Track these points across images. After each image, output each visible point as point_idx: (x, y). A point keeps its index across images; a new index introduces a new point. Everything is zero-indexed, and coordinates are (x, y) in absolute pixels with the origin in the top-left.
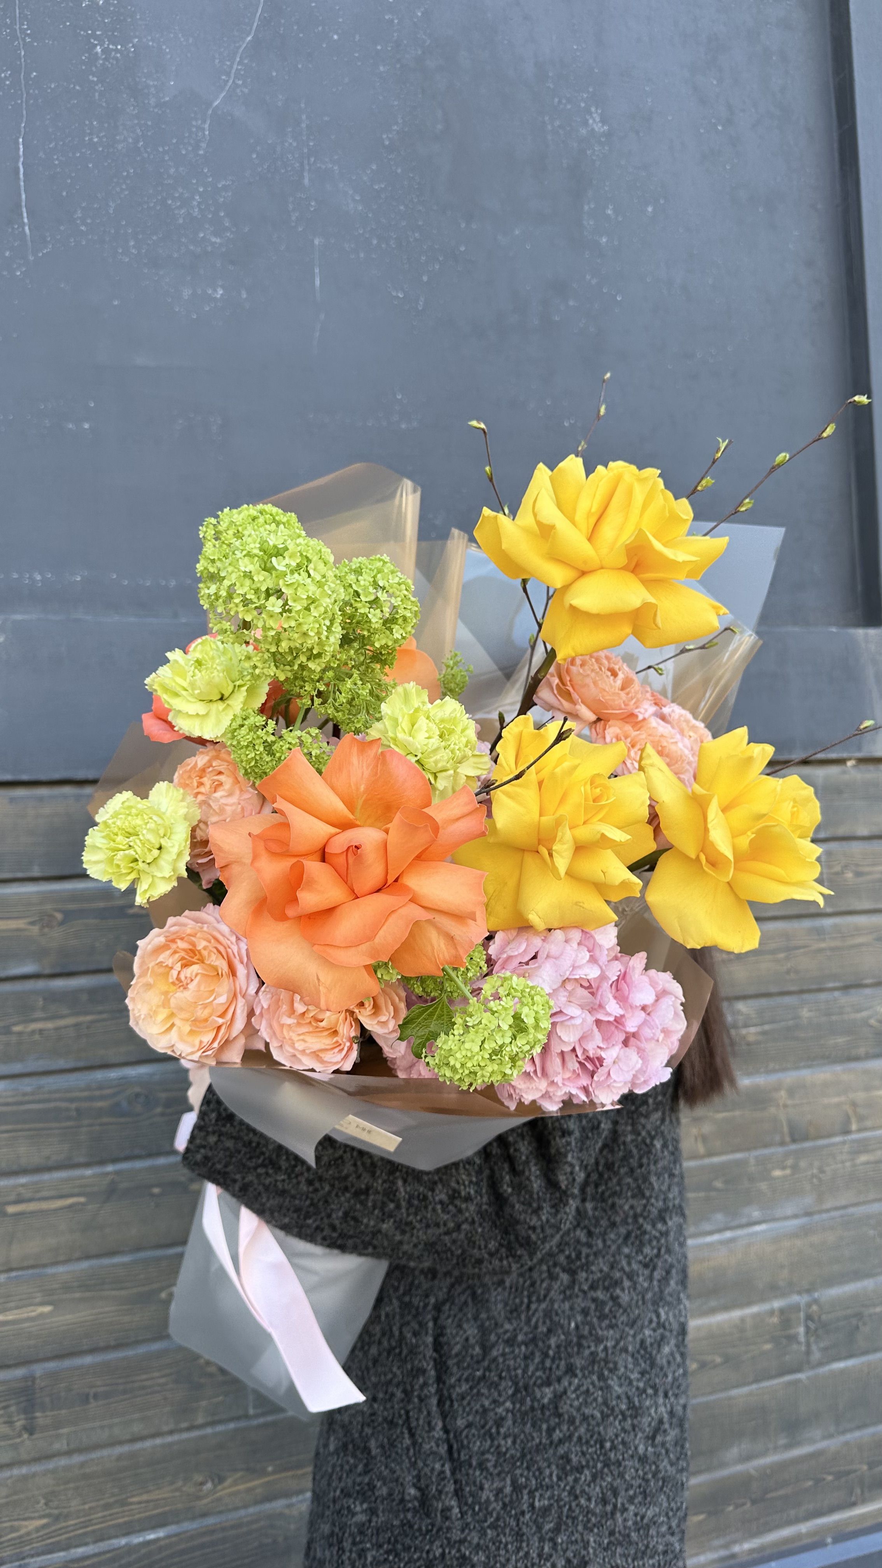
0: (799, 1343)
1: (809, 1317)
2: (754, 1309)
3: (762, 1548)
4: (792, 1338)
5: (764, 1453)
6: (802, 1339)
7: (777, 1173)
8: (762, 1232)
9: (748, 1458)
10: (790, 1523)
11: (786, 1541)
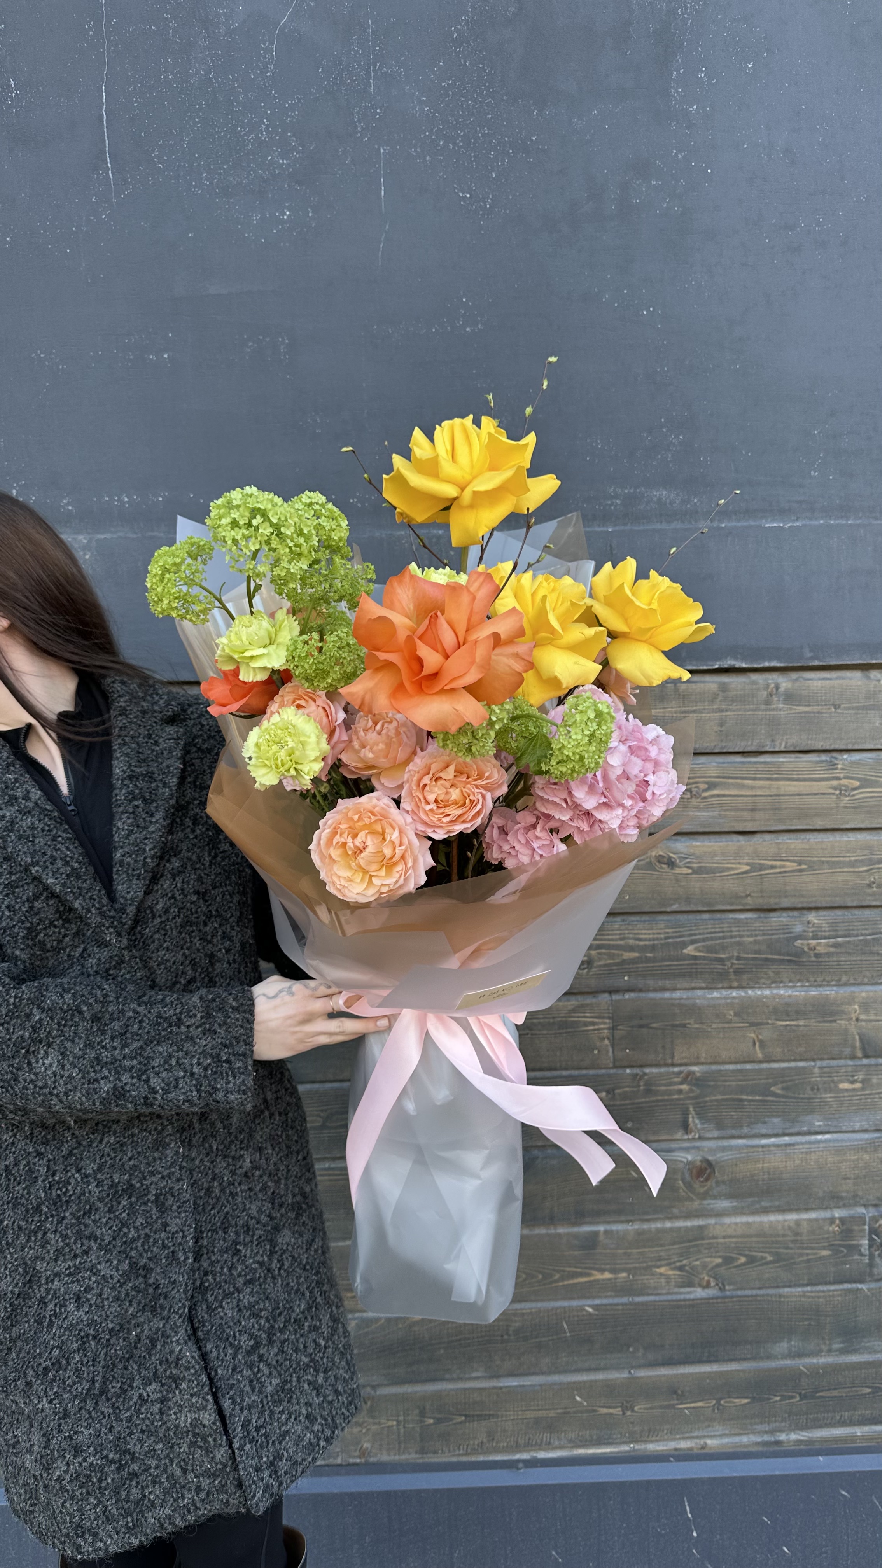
0: (862, 1255)
1: (873, 1231)
2: (813, 1215)
3: (810, 1442)
4: (856, 1248)
5: (817, 1353)
6: (865, 1250)
7: (845, 1086)
8: (826, 1141)
9: (800, 1355)
10: (843, 1424)
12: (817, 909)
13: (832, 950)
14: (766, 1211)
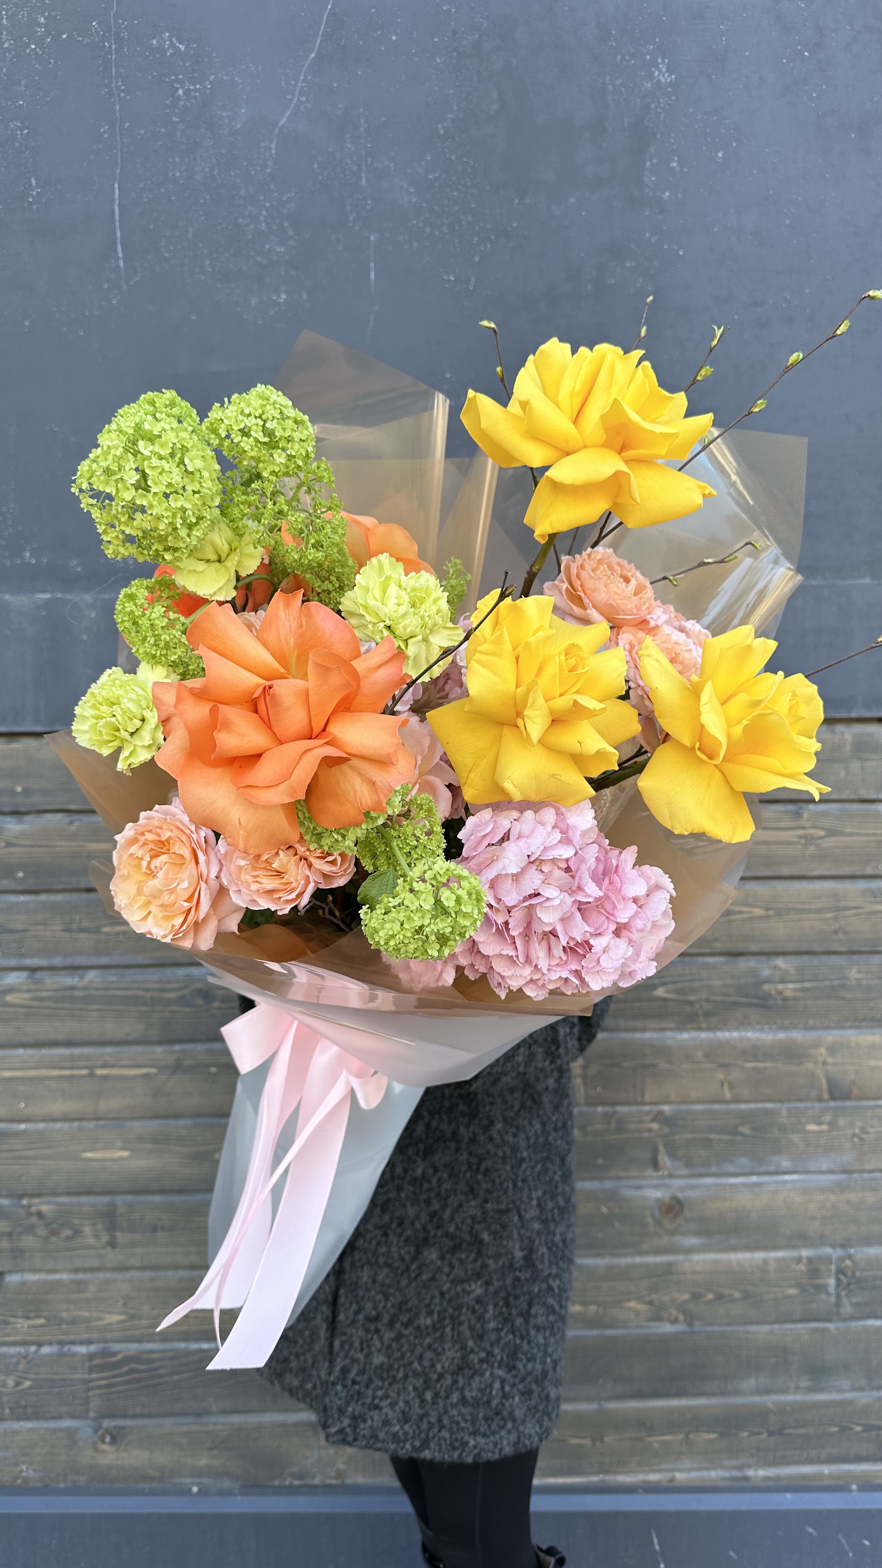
0: (828, 1294)
1: (840, 1271)
2: (780, 1254)
3: (778, 1478)
4: (822, 1288)
5: (785, 1391)
6: (832, 1289)
7: (812, 1127)
8: (792, 1181)
9: (767, 1392)
10: (811, 1461)
11: (805, 1477)
12: (784, 954)
13: (799, 994)
14: (734, 1249)
